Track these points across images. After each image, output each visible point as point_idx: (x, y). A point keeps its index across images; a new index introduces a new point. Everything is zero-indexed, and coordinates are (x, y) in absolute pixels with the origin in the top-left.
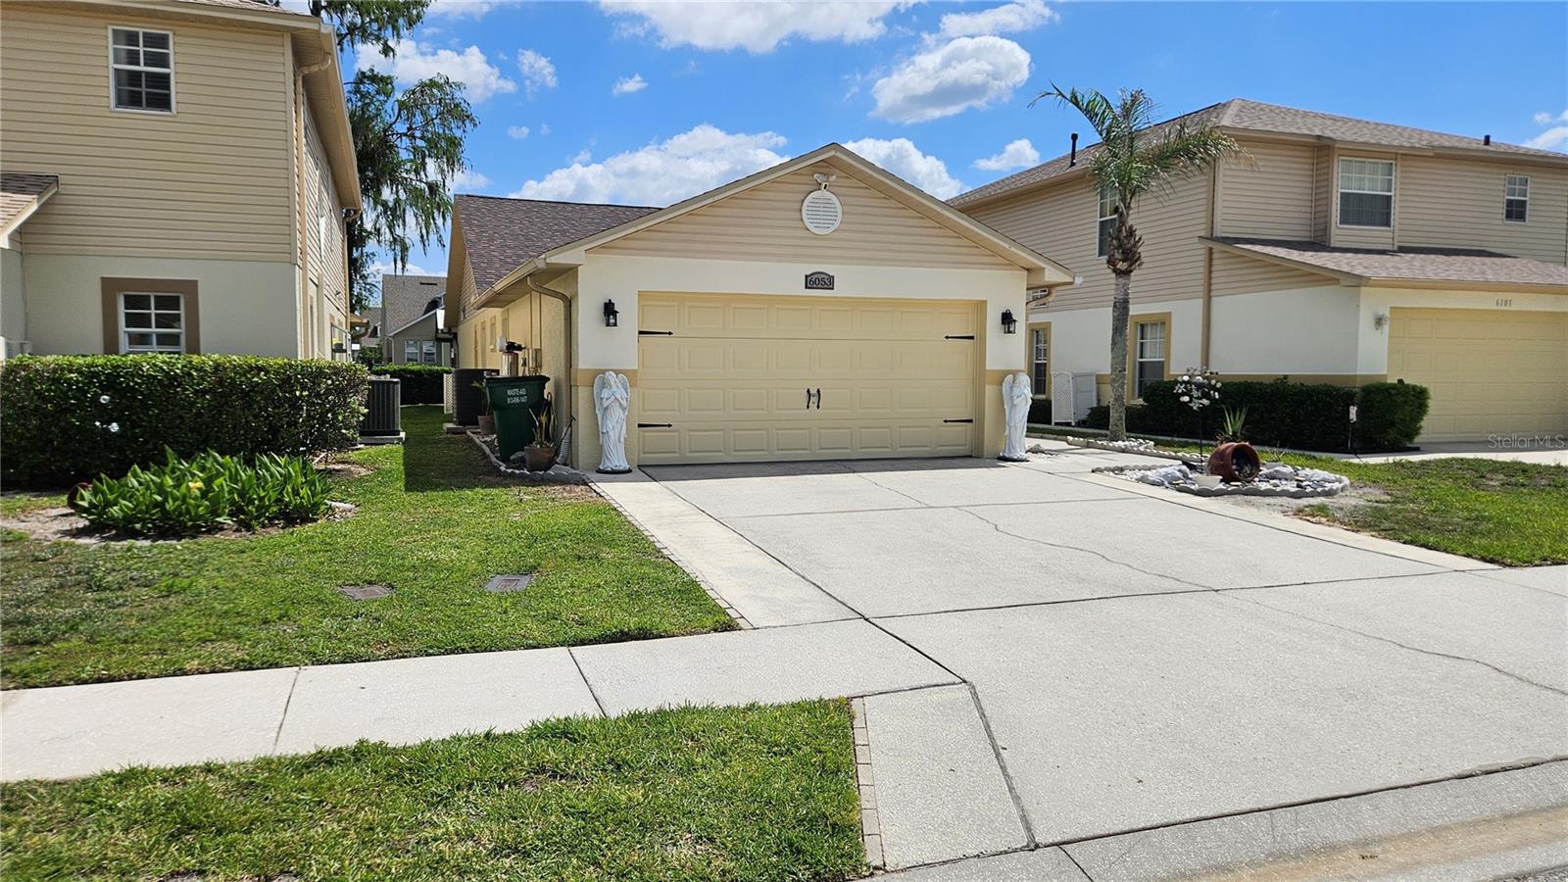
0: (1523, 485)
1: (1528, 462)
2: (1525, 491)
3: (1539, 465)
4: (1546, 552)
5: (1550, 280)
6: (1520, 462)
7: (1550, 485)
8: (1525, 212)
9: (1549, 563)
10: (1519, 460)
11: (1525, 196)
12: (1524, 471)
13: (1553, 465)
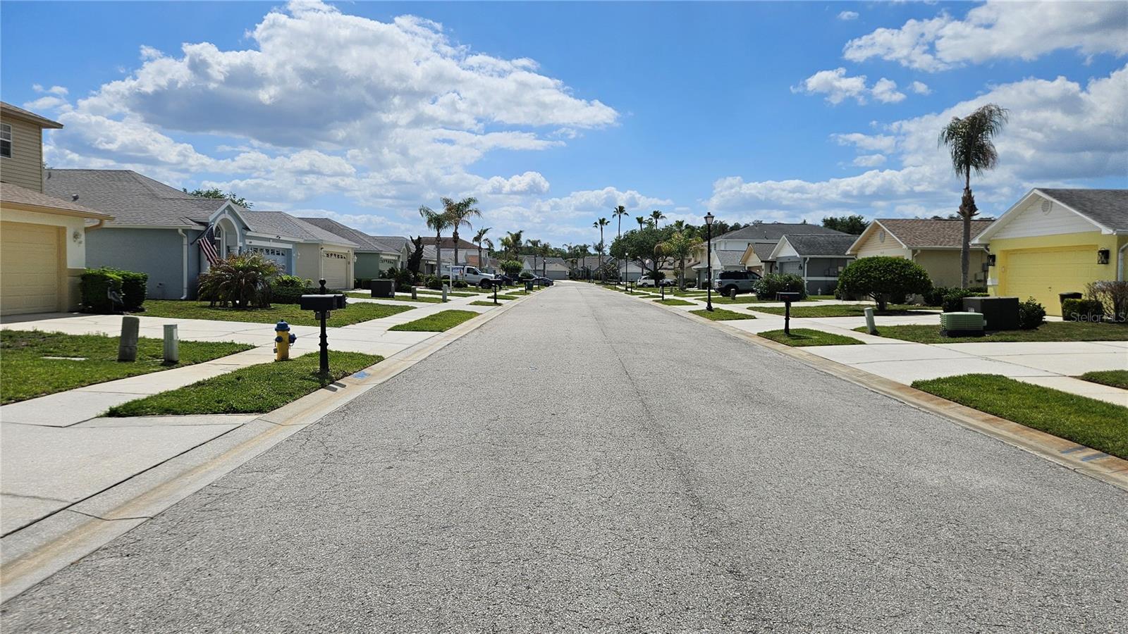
0: (8, 347)
1: (15, 330)
2: (9, 351)
3: (22, 332)
4: (11, 393)
5: (27, 201)
6: (9, 331)
7: (27, 345)
8: (9, 150)
9: (13, 401)
10: (8, 329)
11: (9, 139)
12: (11, 337)
13: (32, 331)
